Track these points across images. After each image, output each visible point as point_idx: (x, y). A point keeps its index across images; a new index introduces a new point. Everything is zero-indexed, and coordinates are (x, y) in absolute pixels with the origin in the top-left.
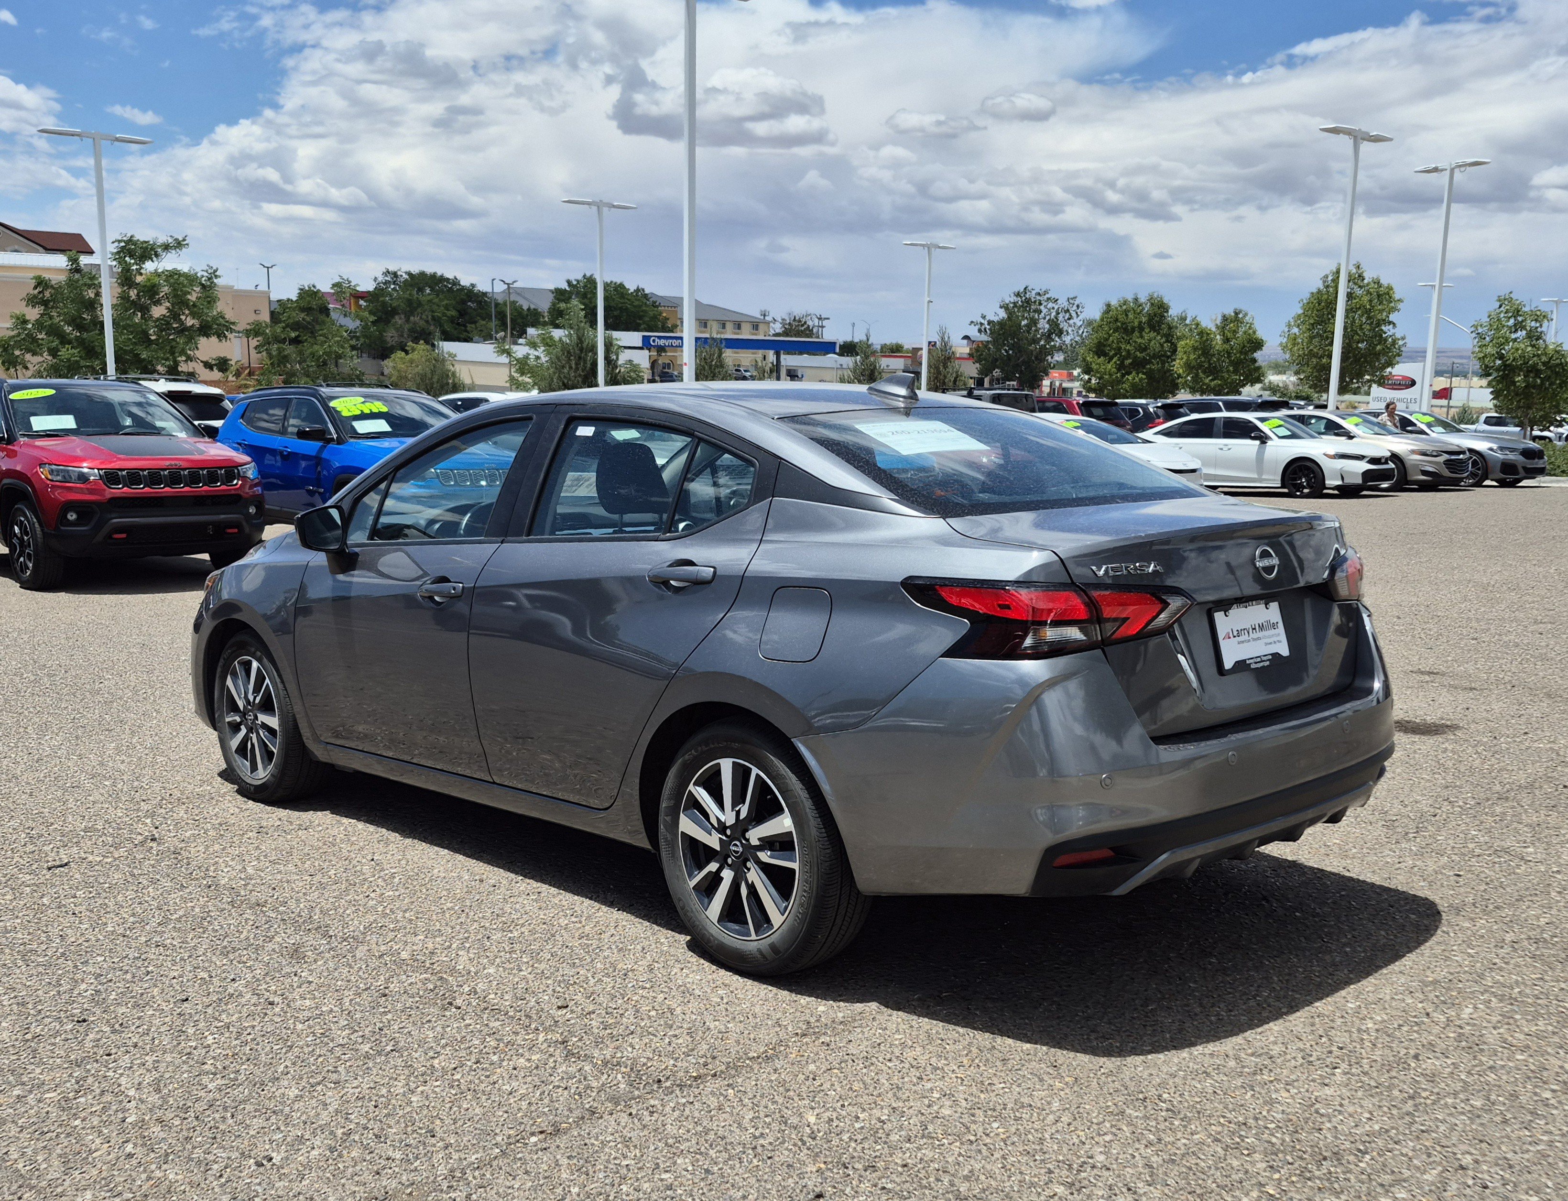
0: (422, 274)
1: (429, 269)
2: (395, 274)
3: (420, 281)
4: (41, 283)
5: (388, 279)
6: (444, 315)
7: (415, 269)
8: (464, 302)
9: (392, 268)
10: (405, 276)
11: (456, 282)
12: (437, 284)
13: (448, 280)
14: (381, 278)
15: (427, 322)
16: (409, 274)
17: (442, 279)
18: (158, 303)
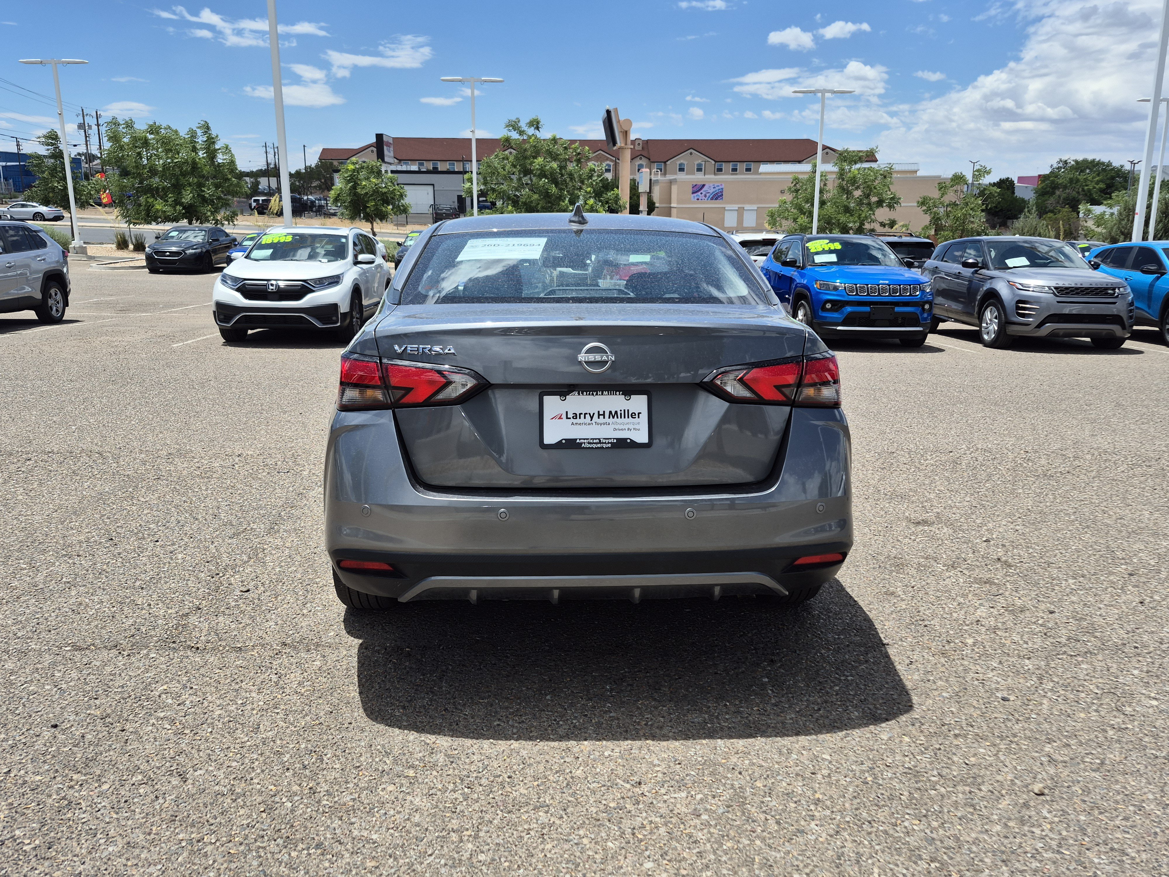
0: (1085, 161)
1: (1090, 157)
2: (1066, 162)
3: (1082, 166)
4: (796, 181)
5: (1061, 165)
6: (1094, 188)
7: (1080, 158)
8: (1113, 178)
9: (1064, 158)
10: (1073, 163)
11: (1109, 164)
12: (1094, 166)
13: (1103, 164)
14: (1055, 165)
15: (1078, 193)
16: (1076, 162)
17: (1099, 163)
18: (857, 188)
